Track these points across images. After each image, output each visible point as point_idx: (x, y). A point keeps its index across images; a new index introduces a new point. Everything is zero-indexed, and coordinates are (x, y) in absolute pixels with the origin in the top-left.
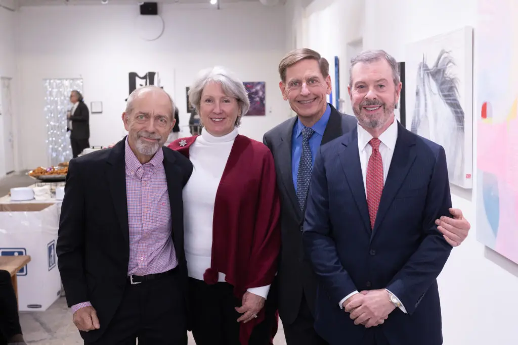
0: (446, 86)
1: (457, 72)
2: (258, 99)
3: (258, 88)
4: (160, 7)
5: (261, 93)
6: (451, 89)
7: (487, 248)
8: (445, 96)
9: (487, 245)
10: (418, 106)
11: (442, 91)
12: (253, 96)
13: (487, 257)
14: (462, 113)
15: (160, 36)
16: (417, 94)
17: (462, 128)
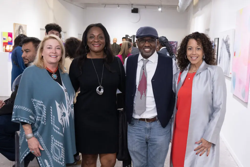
0: (227, 46)
1: (230, 42)
2: (174, 48)
3: (175, 44)
4: (139, 10)
5: (176, 46)
6: (229, 47)
7: (234, 95)
8: (227, 49)
9: (234, 94)
10: (221, 52)
11: (227, 48)
12: (173, 47)
13: (233, 97)
14: (230, 54)
15: (138, 21)
16: (221, 48)
17: (230, 59)
